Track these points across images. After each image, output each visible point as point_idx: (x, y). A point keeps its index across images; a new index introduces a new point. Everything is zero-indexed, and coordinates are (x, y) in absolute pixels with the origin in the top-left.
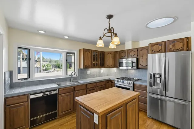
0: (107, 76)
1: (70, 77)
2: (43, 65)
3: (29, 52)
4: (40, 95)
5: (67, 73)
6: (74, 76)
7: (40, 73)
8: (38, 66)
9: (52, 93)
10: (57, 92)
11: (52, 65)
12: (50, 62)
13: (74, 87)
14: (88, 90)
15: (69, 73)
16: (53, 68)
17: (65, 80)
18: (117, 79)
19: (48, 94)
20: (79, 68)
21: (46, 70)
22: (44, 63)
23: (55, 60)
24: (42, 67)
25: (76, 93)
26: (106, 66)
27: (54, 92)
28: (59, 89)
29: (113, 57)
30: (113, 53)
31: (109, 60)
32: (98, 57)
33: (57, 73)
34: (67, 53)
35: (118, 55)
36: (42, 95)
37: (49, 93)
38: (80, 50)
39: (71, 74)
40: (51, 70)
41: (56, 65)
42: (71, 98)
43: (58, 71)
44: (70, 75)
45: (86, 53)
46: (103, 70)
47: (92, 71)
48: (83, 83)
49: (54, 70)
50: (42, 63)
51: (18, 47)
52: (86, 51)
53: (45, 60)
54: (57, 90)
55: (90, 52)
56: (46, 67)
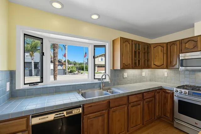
0: (150, 81)
1: (100, 83)
2: (68, 67)
3: (42, 43)
4: (51, 117)
5: (94, 75)
6: (105, 81)
7: (65, 75)
8: (64, 68)
9: (71, 112)
10: (80, 110)
11: (77, 68)
12: (75, 65)
13: (109, 101)
14: (130, 106)
15: (98, 76)
16: (77, 70)
17: (91, 86)
18: (178, 87)
19: (66, 115)
20: (112, 69)
21: (71, 72)
22: (70, 65)
23: (79, 62)
24: (67, 69)
25: (113, 112)
26: (153, 66)
27: (75, 112)
28: (83, 105)
29: (165, 52)
30: (165, 45)
31: (158, 57)
32: (141, 52)
33: (80, 75)
34: (94, 46)
35: (176, 48)
36: (55, 118)
37: (67, 113)
38: (113, 41)
39: (101, 78)
40: (76, 73)
41: (80, 67)
42: (103, 121)
43: (82, 73)
44: (99, 79)
45: (124, 44)
46: (145, 72)
47: (130, 73)
48: (123, 94)
49: (78, 72)
50: (67, 65)
51: (25, 34)
52: (124, 41)
53: (70, 63)
54: (80, 107)
55: (129, 44)
56: (71, 69)
